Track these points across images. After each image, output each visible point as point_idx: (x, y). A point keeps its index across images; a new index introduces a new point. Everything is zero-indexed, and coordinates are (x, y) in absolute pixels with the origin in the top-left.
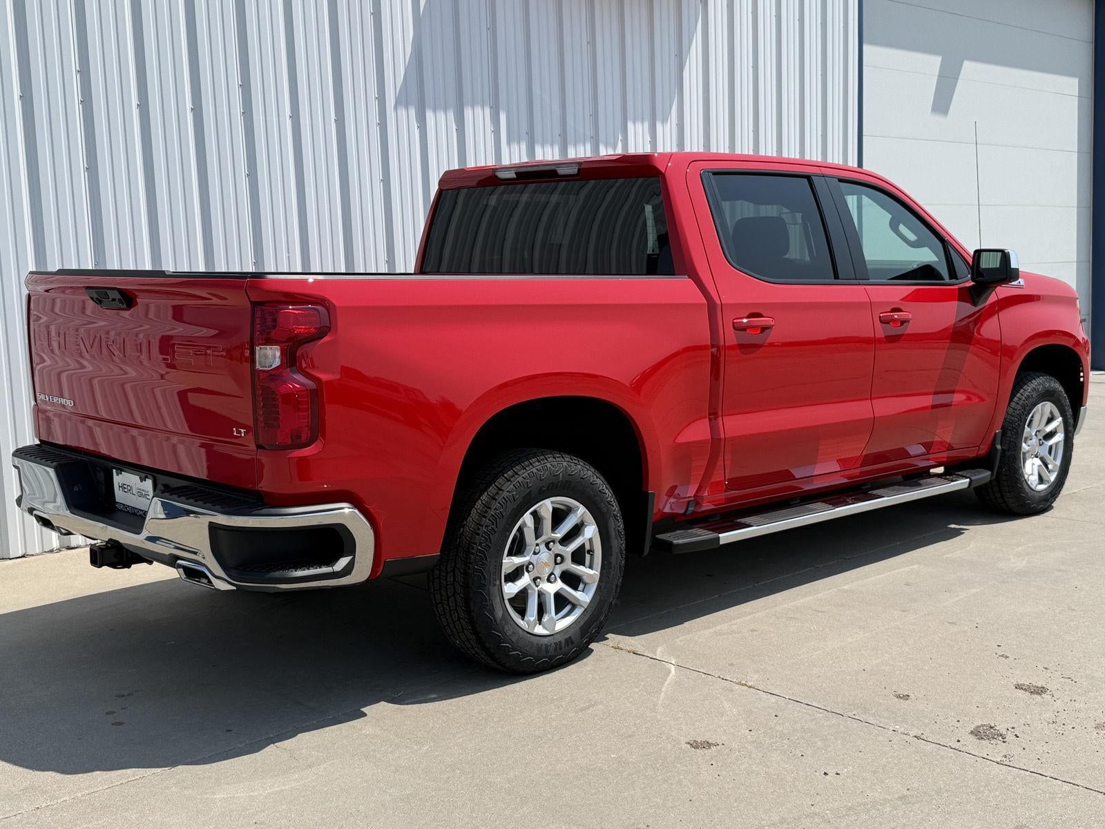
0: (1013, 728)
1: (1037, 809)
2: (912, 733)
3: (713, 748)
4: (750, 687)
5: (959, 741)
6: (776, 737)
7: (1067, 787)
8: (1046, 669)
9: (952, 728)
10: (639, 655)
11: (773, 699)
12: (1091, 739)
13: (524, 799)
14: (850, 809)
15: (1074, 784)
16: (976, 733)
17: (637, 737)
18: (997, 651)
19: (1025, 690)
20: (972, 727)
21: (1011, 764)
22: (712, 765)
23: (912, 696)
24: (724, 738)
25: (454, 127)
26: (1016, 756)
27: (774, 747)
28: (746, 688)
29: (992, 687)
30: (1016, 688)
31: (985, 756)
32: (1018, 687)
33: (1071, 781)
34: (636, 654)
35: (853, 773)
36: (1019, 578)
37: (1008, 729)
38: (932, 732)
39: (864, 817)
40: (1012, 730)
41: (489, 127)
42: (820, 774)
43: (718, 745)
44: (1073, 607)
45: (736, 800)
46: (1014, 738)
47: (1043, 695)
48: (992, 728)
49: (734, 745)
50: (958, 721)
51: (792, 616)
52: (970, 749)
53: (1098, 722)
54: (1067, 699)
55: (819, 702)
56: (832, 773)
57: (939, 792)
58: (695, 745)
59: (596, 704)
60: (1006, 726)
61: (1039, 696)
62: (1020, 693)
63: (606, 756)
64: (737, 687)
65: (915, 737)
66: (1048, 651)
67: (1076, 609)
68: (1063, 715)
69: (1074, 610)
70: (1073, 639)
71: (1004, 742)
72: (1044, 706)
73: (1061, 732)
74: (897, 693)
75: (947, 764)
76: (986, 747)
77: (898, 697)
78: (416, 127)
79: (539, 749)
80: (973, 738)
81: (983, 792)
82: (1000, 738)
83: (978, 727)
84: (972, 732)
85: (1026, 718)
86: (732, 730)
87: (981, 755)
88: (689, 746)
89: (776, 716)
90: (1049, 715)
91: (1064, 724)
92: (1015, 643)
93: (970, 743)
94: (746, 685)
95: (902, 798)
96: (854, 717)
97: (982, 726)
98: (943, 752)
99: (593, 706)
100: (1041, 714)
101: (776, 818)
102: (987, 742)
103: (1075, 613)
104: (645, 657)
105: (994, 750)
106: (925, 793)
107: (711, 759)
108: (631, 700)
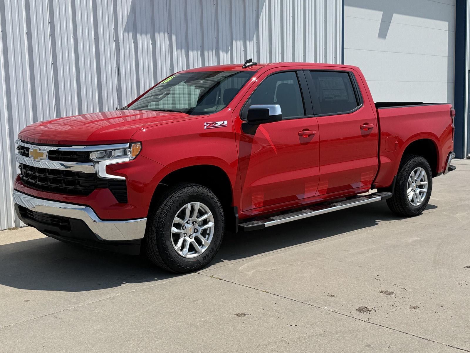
0: (375, 308)
1: (376, 339)
2: (331, 310)
3: (246, 316)
4: (267, 292)
5: (350, 313)
6: (274, 311)
7: (391, 331)
8: (395, 285)
9: (349, 308)
10: (221, 280)
11: (276, 297)
12: (407, 313)
13: (161, 336)
14: (298, 339)
15: (394, 330)
16: (359, 310)
17: (214, 312)
18: (376, 278)
19: (384, 293)
20: (357, 308)
21: (370, 322)
22: (244, 322)
23: (335, 295)
24: (251, 312)
25: (151, 42)
26: (373, 319)
27: (272, 316)
28: (265, 292)
29: (370, 292)
30: (380, 292)
31: (360, 319)
32: (381, 292)
33: (394, 329)
34: (220, 279)
35: (303, 325)
36: (394, 248)
37: (372, 308)
38: (340, 309)
39: (303, 341)
40: (374, 309)
41: (167, 43)
42: (289, 326)
43: (248, 315)
44: (415, 260)
45: (251, 336)
46: (374, 312)
47: (392, 295)
48: (365, 308)
49: (255, 315)
50: (352, 305)
51: (292, 264)
52: (354, 316)
53: (412, 305)
54: (401, 297)
55: (295, 298)
56: (294, 325)
57: (337, 332)
58: (238, 315)
59: (199, 299)
60: (372, 307)
61: (389, 296)
62: (381, 294)
63: (199, 320)
64: (261, 292)
65: (332, 311)
66: (398, 278)
67: (415, 261)
68: (397, 303)
69: (414, 261)
70: (411, 273)
71: (369, 313)
72: (390, 299)
73: (395, 310)
74: (329, 294)
75: (344, 322)
76: (362, 315)
77: (329, 296)
78: (133, 42)
79: (171, 317)
80: (357, 312)
81: (355, 332)
82: (368, 312)
83: (360, 307)
84: (357, 310)
85: (381, 304)
86: (255, 309)
87: (358, 318)
88: (235, 315)
89: (275, 304)
90: (391, 303)
91: (397, 307)
92: (385, 274)
93: (355, 314)
94: (265, 291)
95: (321, 335)
96: (309, 304)
97: (362, 307)
98: (343, 317)
99: (197, 300)
100: (388, 303)
101: (266, 342)
102: (362, 313)
103: (414, 263)
104: (223, 281)
105: (365, 316)
106: (331, 333)
107: (244, 320)
108: (215, 298)
